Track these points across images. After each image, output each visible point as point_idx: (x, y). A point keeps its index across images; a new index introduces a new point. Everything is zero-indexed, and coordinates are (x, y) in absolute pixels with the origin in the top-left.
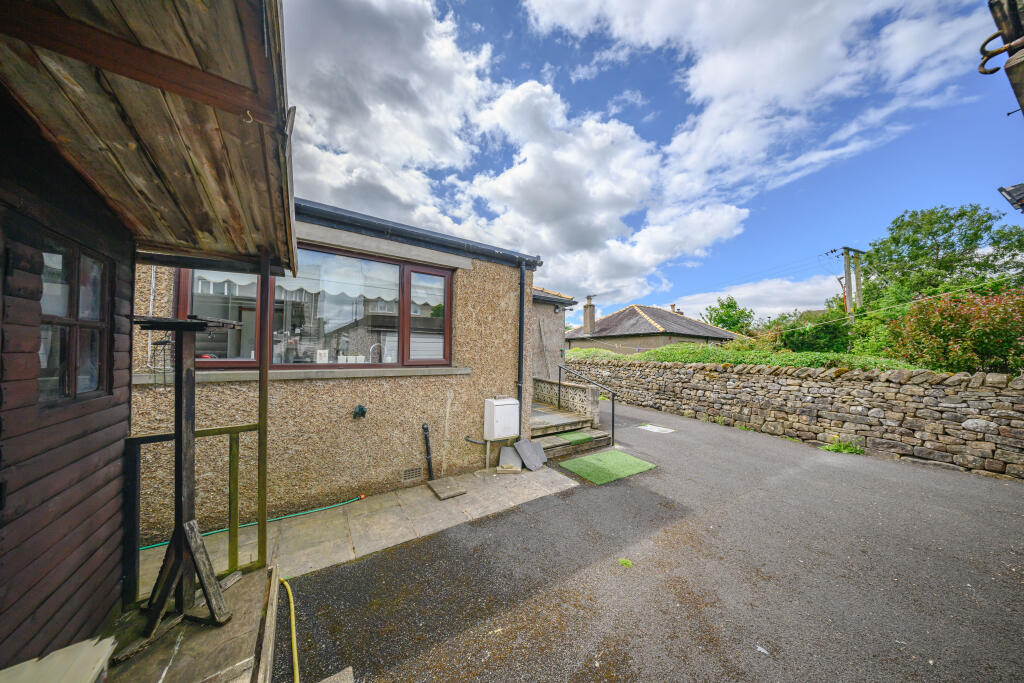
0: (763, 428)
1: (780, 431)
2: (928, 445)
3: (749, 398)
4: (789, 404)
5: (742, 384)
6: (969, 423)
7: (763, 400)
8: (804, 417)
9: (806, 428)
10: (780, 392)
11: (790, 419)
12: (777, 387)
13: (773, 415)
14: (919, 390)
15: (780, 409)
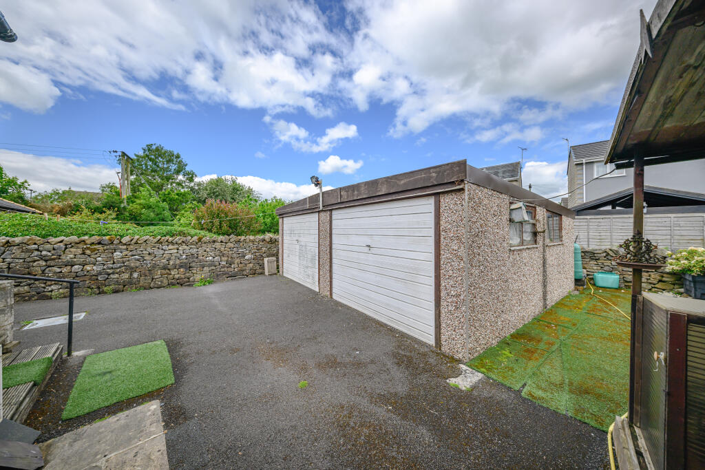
0: (152, 285)
1: (165, 282)
2: (236, 270)
3: (138, 264)
4: (171, 263)
5: (130, 253)
6: (247, 257)
7: (150, 263)
8: (182, 270)
9: (183, 276)
10: (164, 256)
11: (173, 273)
12: (162, 252)
13: (159, 273)
14: (232, 245)
15: (165, 268)
